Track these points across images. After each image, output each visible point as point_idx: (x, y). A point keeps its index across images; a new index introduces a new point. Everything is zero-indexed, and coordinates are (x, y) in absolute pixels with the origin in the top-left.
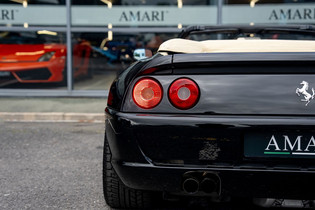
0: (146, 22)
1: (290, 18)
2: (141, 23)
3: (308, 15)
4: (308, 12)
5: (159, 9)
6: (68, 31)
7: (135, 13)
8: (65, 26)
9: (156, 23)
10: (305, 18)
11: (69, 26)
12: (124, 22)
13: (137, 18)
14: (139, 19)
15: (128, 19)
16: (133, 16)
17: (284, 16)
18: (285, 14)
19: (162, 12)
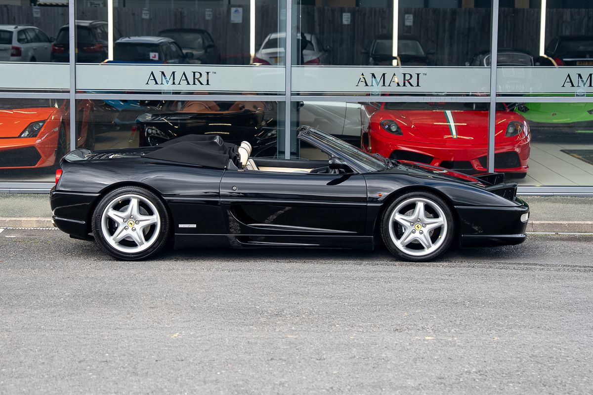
0: (184, 87)
1: (384, 85)
2: (176, 88)
3: (408, 81)
5: (203, 69)
6: (72, 97)
7: (168, 74)
8: (68, 92)
9: (198, 87)
10: (404, 85)
11: (73, 91)
12: (152, 87)
13: (171, 81)
15: (159, 81)
16: (166, 79)
17: (377, 82)
18: (378, 79)
19: (208, 73)
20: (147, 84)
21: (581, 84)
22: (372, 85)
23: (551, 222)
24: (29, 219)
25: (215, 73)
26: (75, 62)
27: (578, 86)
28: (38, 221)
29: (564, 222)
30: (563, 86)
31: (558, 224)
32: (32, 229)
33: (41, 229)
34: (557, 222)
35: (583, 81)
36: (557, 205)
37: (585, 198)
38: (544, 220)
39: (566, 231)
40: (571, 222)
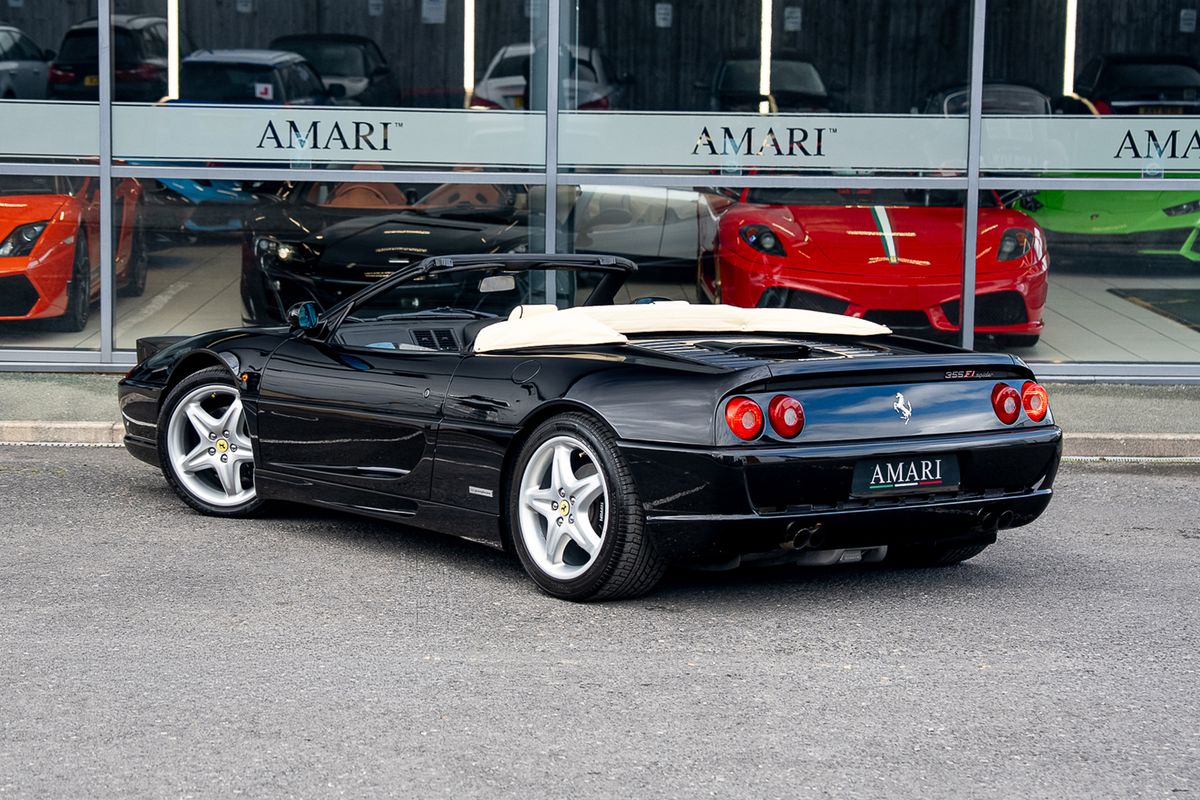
0: (335, 153)
1: (749, 152)
2: (320, 155)
3: (799, 143)
4: (798, 136)
5: (375, 116)
6: (105, 173)
7: (304, 127)
8: (97, 162)
9: (365, 155)
10: (791, 153)
11: (106, 161)
12: (270, 152)
13: (310, 142)
14: (315, 146)
15: (285, 142)
16: (298, 136)
17: (734, 146)
18: (738, 141)
19: (386, 125)
20: (260, 146)
21: (1154, 152)
22: (725, 153)
23: (1091, 436)
24: (18, 424)
25: (401, 125)
26: (111, 100)
27: (1148, 156)
28: (37, 428)
29: (1118, 436)
30: (1118, 156)
31: (1105, 439)
32: (25, 444)
33: (43, 444)
34: (1104, 436)
35: (1157, 146)
36: (1104, 401)
37: (1160, 386)
38: (1077, 431)
39: (1122, 454)
40: (1131, 436)
